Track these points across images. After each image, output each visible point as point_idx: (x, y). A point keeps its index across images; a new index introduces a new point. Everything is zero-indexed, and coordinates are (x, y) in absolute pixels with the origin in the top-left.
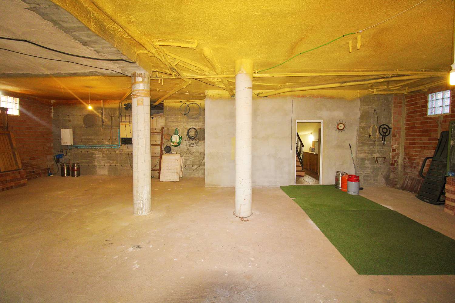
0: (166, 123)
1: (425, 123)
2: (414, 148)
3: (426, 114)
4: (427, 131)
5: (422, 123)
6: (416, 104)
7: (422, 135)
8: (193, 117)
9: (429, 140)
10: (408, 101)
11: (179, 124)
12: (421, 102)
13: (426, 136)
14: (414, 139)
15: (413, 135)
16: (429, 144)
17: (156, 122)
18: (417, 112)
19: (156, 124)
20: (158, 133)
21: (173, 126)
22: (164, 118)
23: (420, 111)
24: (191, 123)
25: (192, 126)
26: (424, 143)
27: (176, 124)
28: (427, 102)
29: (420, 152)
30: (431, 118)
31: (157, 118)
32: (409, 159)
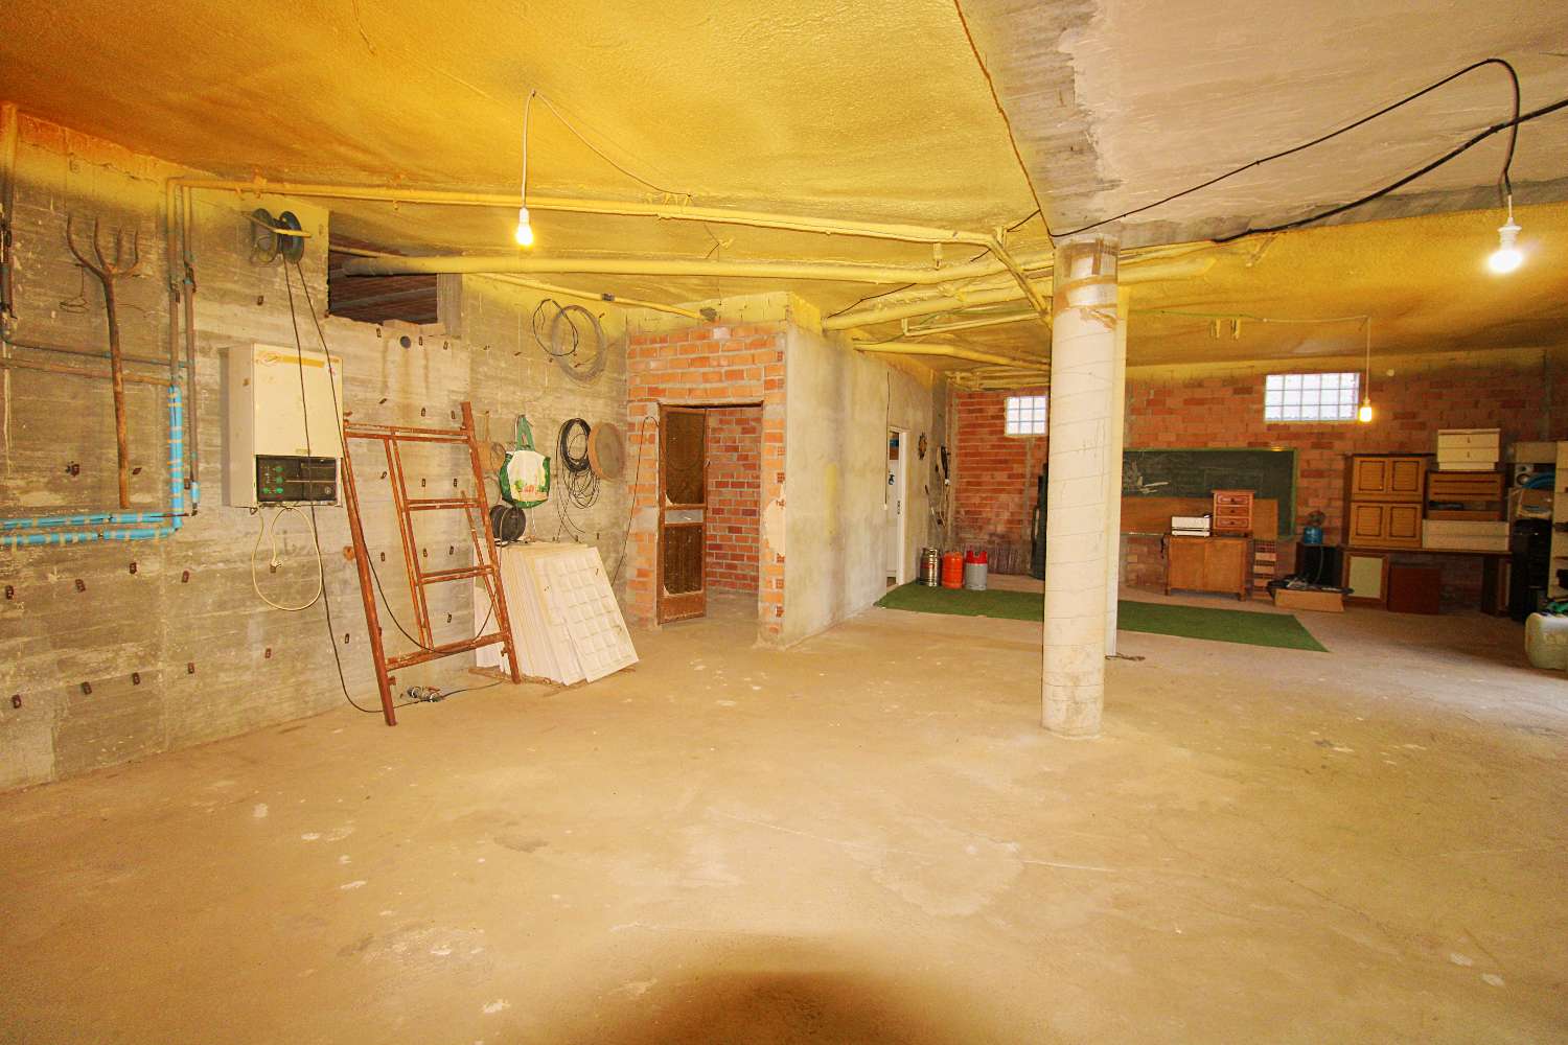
0: (475, 383)
1: (1000, 447)
2: (978, 491)
3: (1002, 432)
4: (1006, 462)
5: (993, 447)
6: (981, 411)
7: (996, 469)
8: (579, 369)
9: (1010, 477)
10: (963, 404)
11: (528, 395)
12: (992, 410)
13: (1003, 470)
14: (978, 476)
15: (974, 469)
16: (1012, 483)
17: (426, 367)
18: (981, 426)
19: (427, 381)
20: (434, 432)
21: (506, 404)
22: (464, 356)
23: (990, 425)
24: (571, 397)
25: (574, 410)
26: (1000, 483)
27: (514, 393)
28: (1003, 410)
29: (991, 499)
30: (1013, 440)
31: (430, 348)
32: (967, 512)
